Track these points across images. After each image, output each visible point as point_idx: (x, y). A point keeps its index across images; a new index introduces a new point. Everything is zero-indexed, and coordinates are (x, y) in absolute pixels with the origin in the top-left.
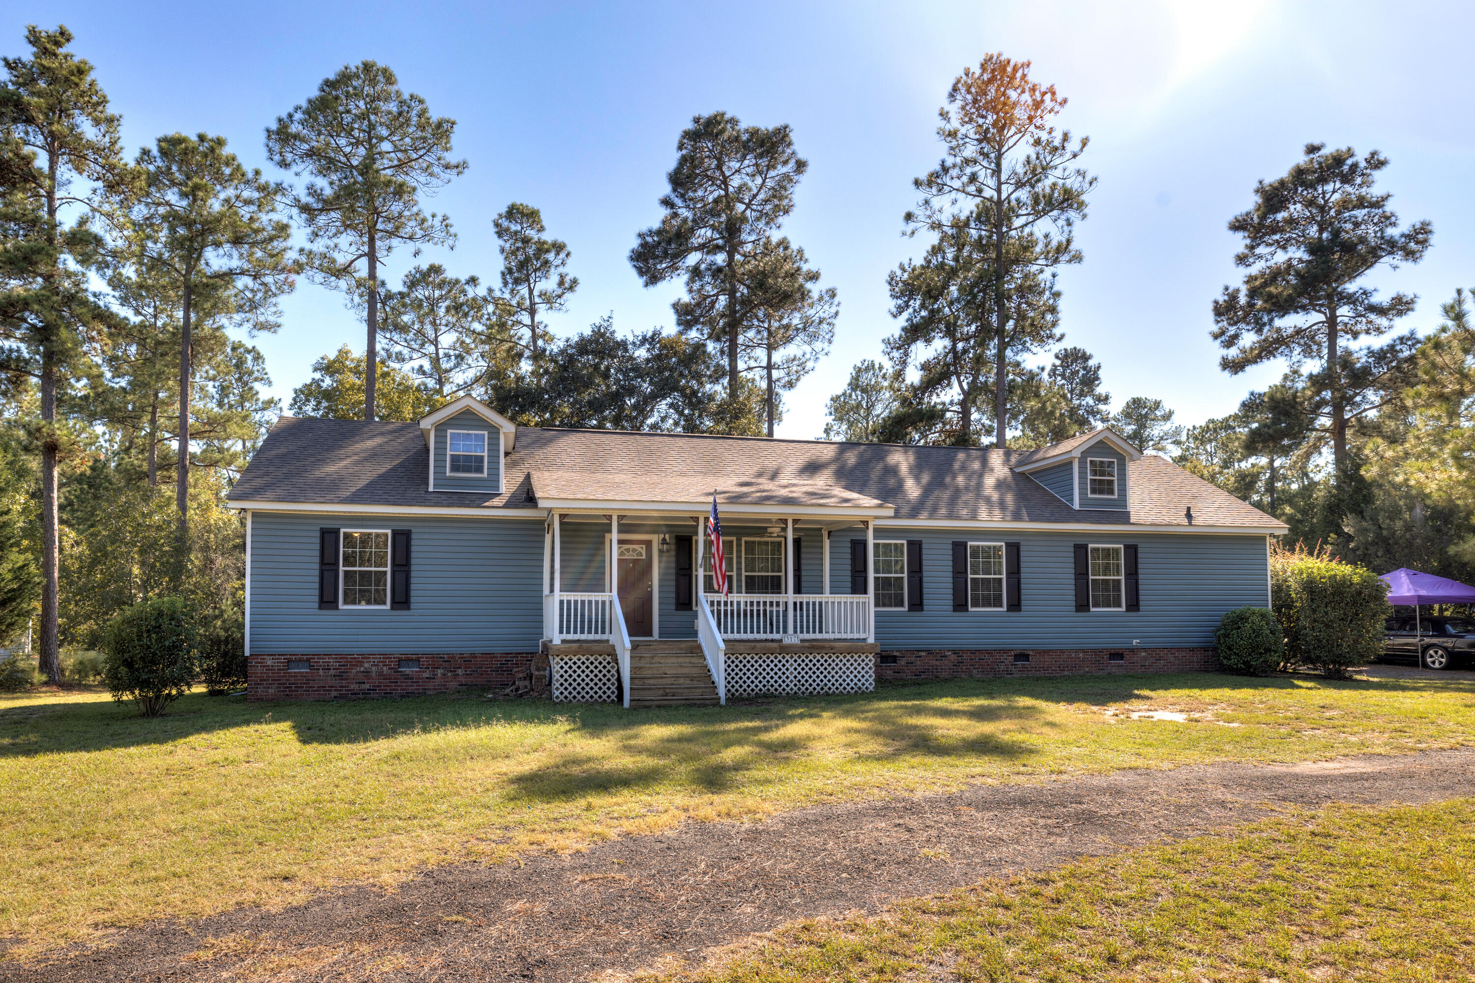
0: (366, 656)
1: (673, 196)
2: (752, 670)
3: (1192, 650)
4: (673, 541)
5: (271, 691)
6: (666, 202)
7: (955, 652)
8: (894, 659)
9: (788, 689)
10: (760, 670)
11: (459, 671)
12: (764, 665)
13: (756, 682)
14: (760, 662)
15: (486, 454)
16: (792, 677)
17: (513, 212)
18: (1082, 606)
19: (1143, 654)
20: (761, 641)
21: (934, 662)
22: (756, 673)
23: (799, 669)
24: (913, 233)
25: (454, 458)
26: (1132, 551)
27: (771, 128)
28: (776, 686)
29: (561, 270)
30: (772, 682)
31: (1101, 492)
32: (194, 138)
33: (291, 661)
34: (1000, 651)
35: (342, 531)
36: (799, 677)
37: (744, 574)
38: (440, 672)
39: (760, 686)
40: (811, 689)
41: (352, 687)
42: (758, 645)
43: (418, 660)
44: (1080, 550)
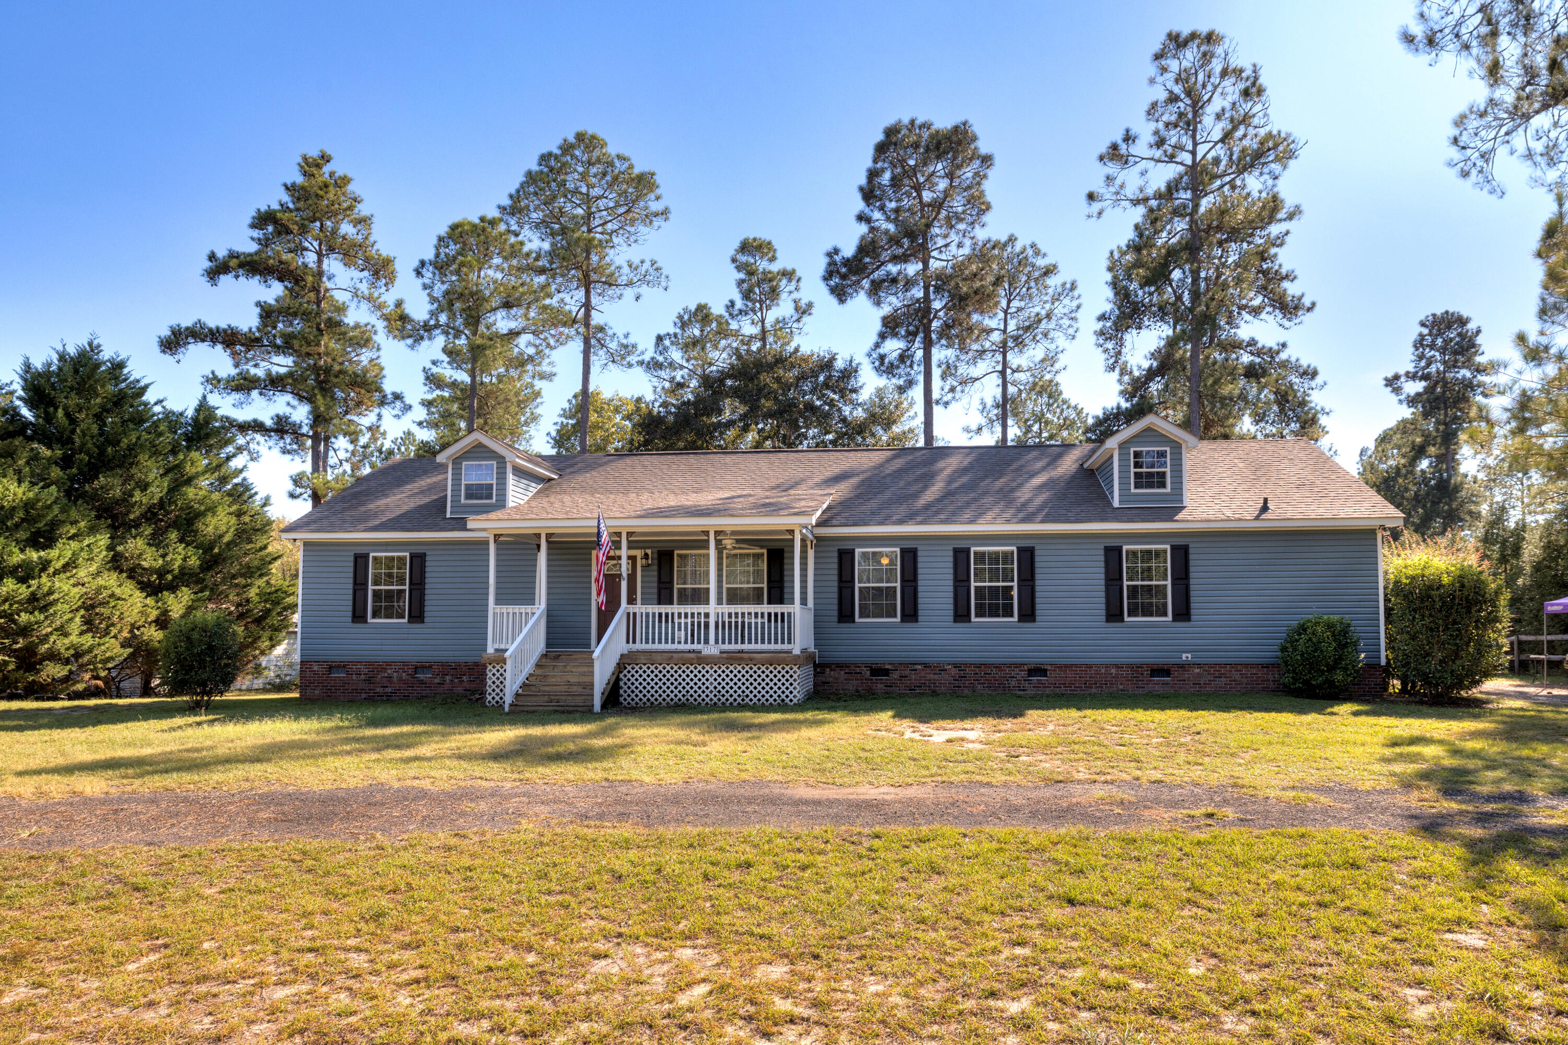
0: (389, 664)
1: (867, 210)
2: (672, 680)
3: (1266, 666)
4: (656, 556)
5: (317, 692)
6: (861, 218)
7: (956, 666)
8: (886, 672)
9: (707, 700)
10: (680, 680)
11: (464, 678)
12: (684, 676)
13: (676, 692)
14: (680, 672)
15: (494, 482)
16: (711, 688)
17: (745, 247)
18: (1114, 615)
19: (1197, 671)
20: (682, 652)
21: (932, 676)
22: (676, 683)
23: (719, 680)
24: (1100, 213)
25: (468, 487)
26: (1181, 554)
27: (949, 127)
28: (696, 696)
29: (796, 295)
30: (692, 692)
31: (1150, 485)
32: (477, 221)
33: (332, 668)
34: (1010, 666)
35: (371, 555)
36: (719, 688)
37: (725, 586)
38: (448, 678)
39: (680, 696)
40: (731, 700)
41: (378, 690)
42: (675, 655)
43: (430, 667)
44: (1113, 555)
